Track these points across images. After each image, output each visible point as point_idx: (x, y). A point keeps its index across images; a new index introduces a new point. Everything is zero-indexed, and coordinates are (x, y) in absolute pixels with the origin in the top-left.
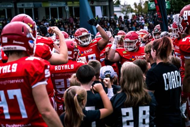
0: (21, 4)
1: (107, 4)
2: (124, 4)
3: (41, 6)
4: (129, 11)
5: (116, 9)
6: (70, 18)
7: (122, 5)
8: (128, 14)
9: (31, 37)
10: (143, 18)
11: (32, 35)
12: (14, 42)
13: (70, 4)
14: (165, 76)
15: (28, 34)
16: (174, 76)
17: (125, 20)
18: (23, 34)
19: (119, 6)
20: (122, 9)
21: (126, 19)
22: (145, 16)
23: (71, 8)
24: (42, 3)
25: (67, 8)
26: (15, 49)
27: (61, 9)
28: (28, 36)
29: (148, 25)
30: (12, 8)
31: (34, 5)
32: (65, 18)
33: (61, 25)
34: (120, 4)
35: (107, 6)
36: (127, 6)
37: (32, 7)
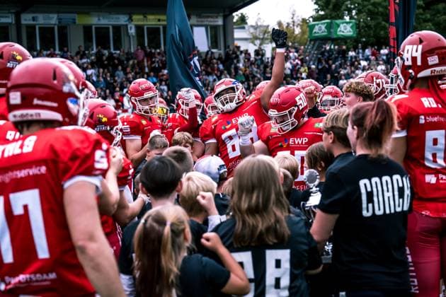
0: (30, 16)
1: (220, 22)
2: (256, 23)
3: (75, 23)
4: (267, 39)
5: (238, 34)
6: (138, 50)
7: (252, 26)
8: (265, 45)
9: (72, 91)
10: (296, 54)
11: (74, 88)
12: (36, 102)
13: (139, 20)
14: (365, 185)
15: (67, 84)
16: (390, 186)
17: (257, 58)
18: (55, 84)
19: (244, 28)
20: (252, 33)
21: (260, 57)
22: (301, 51)
23: (139, 29)
24: (76, 16)
25: (131, 28)
26: (38, 118)
27: (117, 29)
28: (66, 89)
29: (307, 71)
30: (10, 24)
31: (60, 20)
32: (126, 51)
33: (118, 65)
34: (246, 23)
35: (219, 26)
36: (262, 29)
37: (55, 24)
